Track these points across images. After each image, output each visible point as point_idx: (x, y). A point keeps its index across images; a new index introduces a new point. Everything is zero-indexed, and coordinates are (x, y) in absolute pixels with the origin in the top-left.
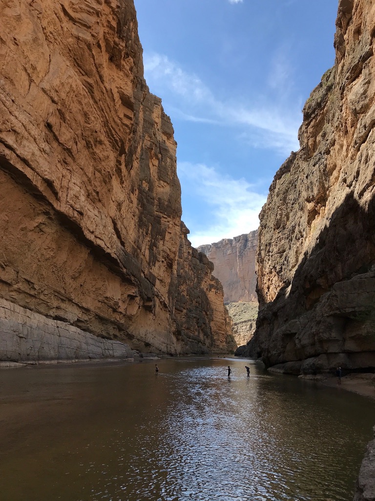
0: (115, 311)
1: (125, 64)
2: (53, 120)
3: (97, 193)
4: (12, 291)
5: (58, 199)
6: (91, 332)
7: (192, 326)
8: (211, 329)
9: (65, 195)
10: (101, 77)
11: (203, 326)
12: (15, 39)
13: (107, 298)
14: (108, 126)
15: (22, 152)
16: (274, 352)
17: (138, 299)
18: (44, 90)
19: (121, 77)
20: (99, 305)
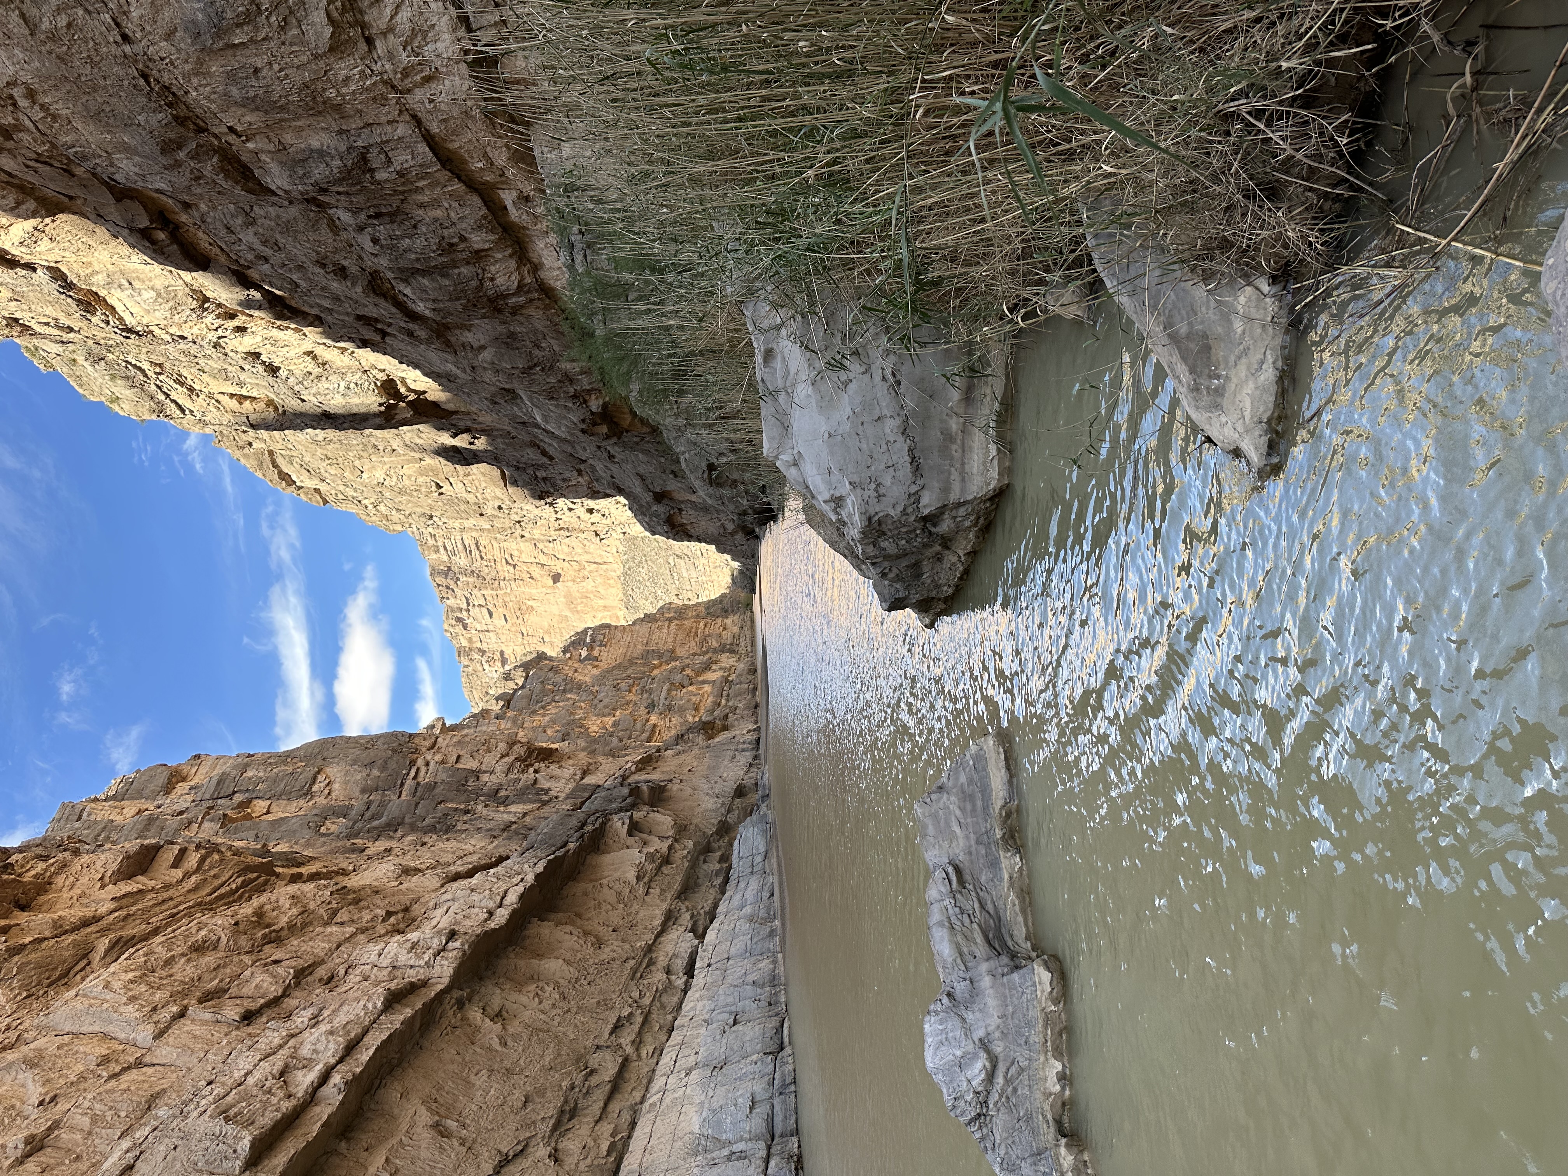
0: (667, 860)
1: (33, 873)
2: (232, 1012)
3: (389, 914)
4: (639, 1056)
5: (424, 983)
6: (716, 906)
7: (689, 701)
8: (695, 654)
9: (411, 972)
10: (86, 923)
11: (688, 672)
12: (41, 1103)
13: (639, 878)
14: (211, 903)
15: (330, 1053)
16: (745, 503)
17: (638, 815)
18: (159, 1035)
19: (71, 879)
20: (655, 891)
